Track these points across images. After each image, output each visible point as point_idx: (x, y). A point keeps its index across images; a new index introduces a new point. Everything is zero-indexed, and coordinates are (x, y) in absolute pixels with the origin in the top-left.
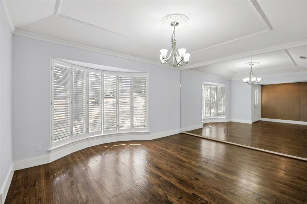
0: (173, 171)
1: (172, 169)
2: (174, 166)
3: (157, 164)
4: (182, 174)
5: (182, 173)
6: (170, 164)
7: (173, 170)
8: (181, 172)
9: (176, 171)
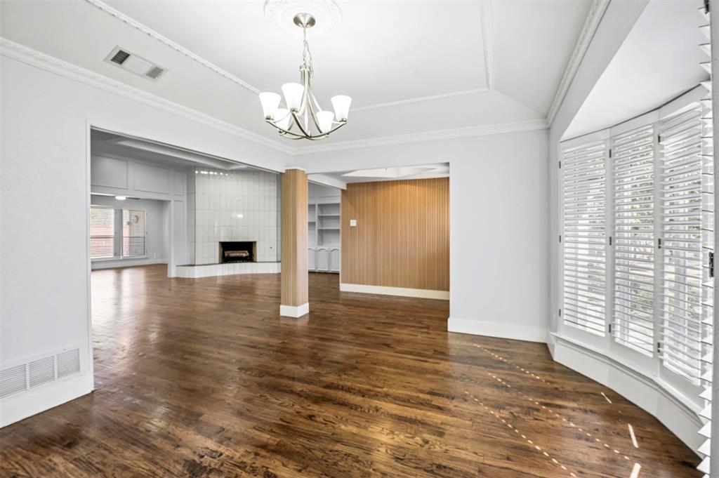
0: (305, 405)
1: (308, 412)
2: (304, 420)
3: (354, 416)
4: (280, 405)
5: (280, 407)
6: (320, 425)
7: (306, 409)
8: (284, 409)
9: (297, 407)
